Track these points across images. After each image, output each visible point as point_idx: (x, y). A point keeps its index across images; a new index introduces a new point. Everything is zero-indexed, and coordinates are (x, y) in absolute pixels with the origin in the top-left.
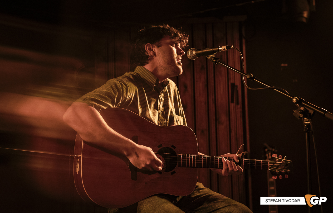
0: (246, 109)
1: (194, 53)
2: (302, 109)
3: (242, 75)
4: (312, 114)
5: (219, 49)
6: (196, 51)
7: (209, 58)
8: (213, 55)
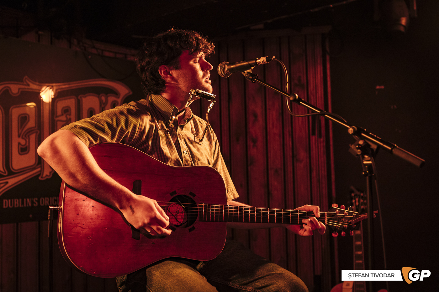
0: (331, 143)
1: (226, 68)
2: (361, 142)
3: (285, 97)
4: (375, 150)
5: (256, 62)
6: (228, 65)
7: (244, 74)
8: (249, 70)
